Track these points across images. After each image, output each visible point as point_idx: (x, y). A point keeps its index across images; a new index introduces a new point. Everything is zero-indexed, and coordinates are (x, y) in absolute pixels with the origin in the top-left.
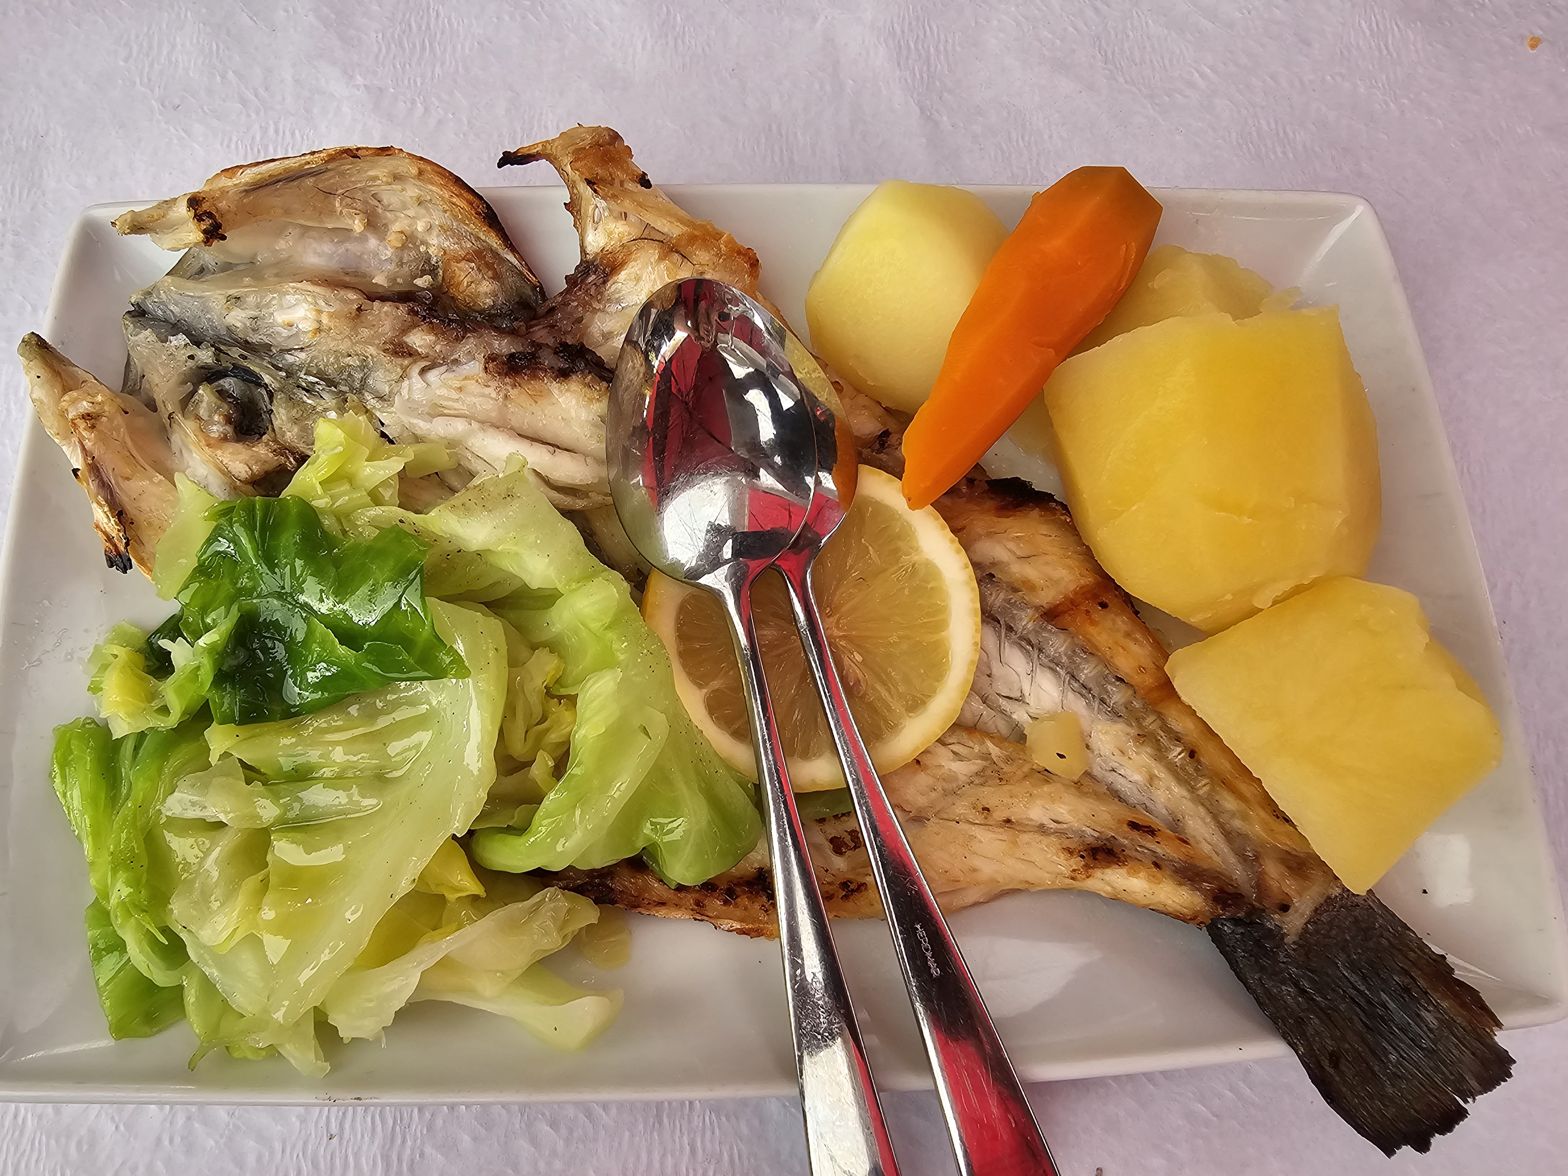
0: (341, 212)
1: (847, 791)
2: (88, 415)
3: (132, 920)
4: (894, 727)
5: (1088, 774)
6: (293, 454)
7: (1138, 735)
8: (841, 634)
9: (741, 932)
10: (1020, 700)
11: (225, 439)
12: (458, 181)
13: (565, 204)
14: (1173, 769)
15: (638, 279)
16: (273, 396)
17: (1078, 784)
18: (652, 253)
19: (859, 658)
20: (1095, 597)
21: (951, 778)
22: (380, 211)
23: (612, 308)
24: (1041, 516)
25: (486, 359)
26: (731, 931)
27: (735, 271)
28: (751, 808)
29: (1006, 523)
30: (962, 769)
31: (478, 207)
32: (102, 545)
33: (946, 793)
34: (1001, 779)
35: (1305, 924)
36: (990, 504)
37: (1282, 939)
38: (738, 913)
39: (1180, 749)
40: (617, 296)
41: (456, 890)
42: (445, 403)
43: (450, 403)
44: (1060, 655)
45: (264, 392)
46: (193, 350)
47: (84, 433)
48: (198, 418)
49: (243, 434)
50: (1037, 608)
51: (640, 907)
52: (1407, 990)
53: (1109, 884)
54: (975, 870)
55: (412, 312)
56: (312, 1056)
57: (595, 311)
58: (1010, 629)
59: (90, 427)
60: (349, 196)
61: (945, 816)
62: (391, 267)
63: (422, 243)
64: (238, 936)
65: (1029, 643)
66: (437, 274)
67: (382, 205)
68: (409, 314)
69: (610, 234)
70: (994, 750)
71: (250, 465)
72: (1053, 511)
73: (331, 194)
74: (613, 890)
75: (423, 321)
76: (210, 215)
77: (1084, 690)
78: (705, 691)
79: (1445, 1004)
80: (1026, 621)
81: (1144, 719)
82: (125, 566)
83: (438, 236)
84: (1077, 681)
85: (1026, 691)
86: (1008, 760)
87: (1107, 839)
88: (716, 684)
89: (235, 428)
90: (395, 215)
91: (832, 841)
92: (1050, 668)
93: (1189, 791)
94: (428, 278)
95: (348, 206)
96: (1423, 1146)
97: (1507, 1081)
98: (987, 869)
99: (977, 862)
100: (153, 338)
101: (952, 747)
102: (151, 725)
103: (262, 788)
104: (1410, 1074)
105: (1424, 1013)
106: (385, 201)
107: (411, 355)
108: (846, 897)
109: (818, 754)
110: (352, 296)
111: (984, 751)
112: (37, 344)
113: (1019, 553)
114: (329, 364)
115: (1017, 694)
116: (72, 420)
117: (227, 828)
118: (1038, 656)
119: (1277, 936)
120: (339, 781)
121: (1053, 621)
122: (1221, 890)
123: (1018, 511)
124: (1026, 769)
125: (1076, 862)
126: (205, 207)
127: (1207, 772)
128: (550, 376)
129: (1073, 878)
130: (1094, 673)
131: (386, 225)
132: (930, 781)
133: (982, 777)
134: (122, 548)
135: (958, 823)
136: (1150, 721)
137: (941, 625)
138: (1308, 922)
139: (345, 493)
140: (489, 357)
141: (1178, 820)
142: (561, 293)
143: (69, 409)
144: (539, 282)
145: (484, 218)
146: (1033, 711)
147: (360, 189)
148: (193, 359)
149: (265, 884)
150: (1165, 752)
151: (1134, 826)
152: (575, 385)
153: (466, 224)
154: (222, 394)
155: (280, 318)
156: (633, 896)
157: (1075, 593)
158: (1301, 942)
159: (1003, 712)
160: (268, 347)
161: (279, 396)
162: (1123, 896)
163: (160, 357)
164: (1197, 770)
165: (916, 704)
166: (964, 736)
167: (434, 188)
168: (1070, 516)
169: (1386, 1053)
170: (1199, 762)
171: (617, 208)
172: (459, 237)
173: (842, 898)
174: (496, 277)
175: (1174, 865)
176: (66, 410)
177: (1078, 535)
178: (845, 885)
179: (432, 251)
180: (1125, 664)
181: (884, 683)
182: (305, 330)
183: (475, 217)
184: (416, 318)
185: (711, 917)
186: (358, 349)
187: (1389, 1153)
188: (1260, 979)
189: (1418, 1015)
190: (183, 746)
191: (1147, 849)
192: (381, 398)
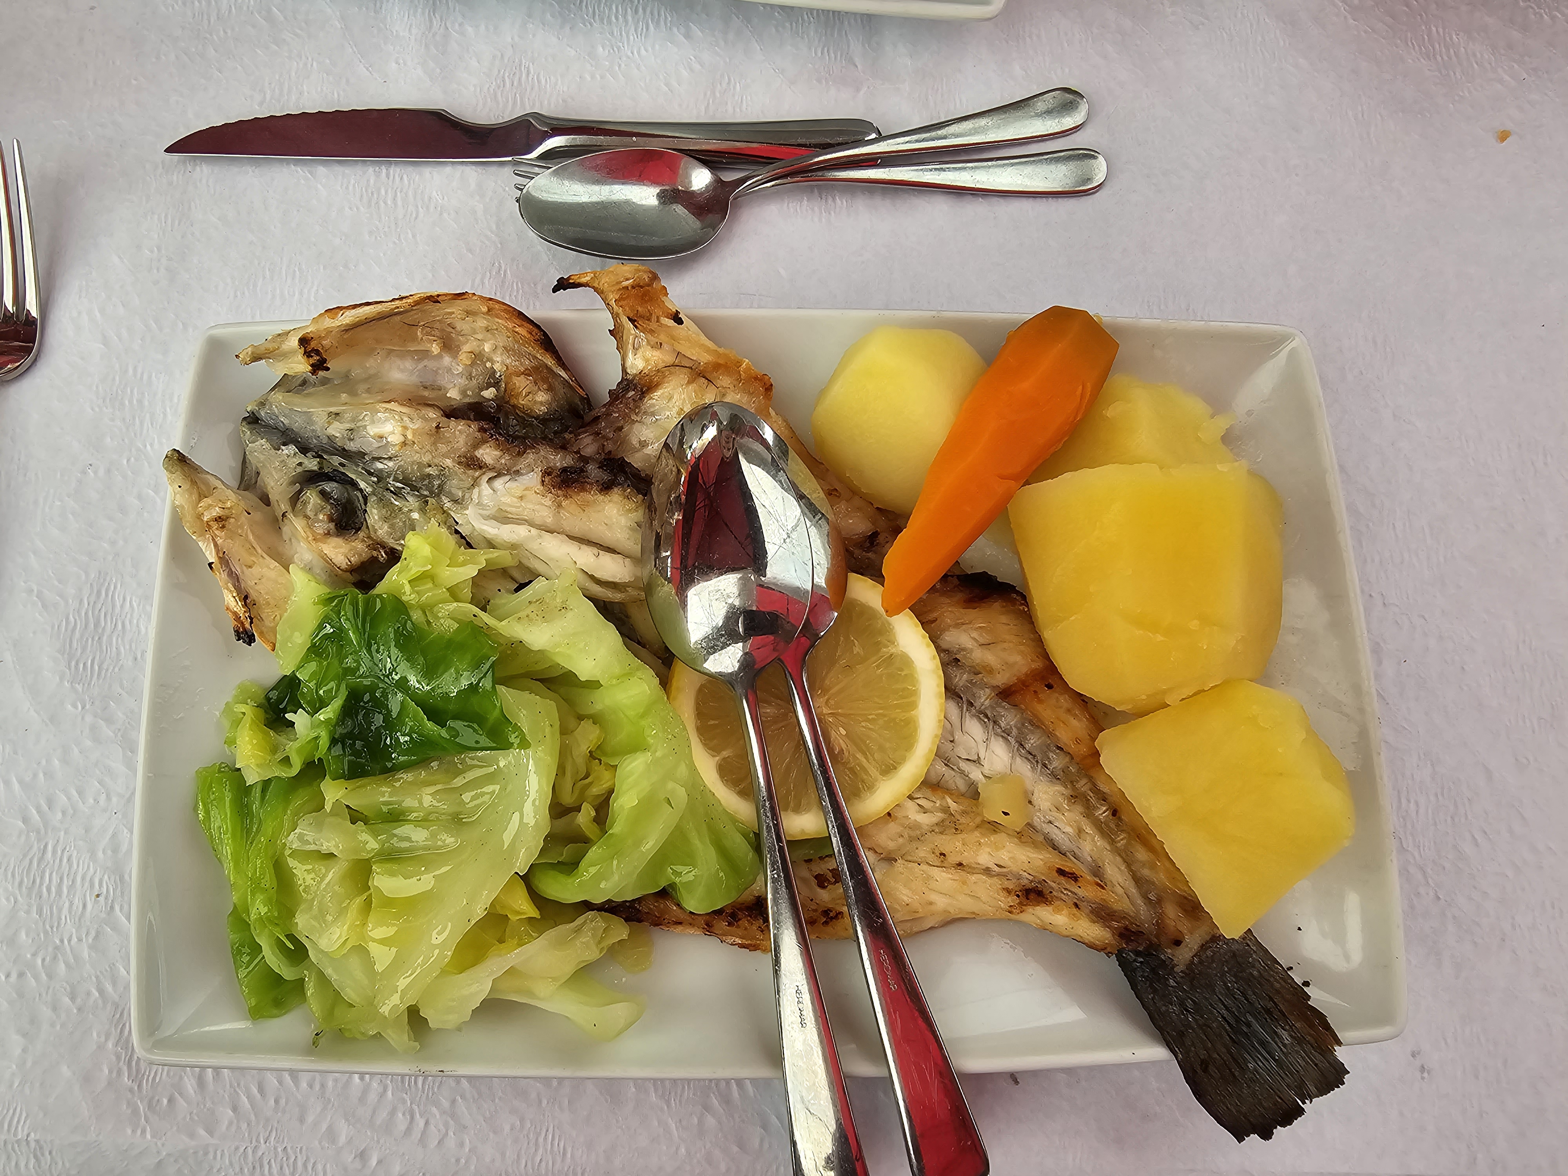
0: (422, 339)
1: (829, 839)
2: (220, 517)
3: (266, 930)
4: (871, 787)
5: (1030, 825)
6: (384, 547)
7: (1071, 796)
8: (830, 712)
9: (742, 946)
10: (977, 761)
11: (328, 534)
12: (520, 314)
13: (609, 330)
14: (1098, 825)
15: (670, 398)
16: (367, 499)
17: (1019, 835)
18: (682, 377)
19: (844, 732)
20: (1043, 678)
21: (916, 826)
22: (454, 336)
23: (649, 420)
24: (1003, 607)
25: (543, 473)
26: (734, 945)
27: (753, 393)
28: (751, 854)
29: (972, 614)
30: (925, 820)
31: (537, 334)
32: (232, 623)
33: (911, 839)
34: (956, 829)
35: (1192, 957)
36: (960, 596)
37: (1173, 968)
38: (740, 932)
39: (1104, 808)
40: (652, 410)
41: (518, 913)
42: (508, 509)
43: (514, 509)
44: (1011, 727)
45: (359, 495)
46: (301, 458)
47: (216, 532)
48: (307, 517)
49: (342, 529)
50: (994, 688)
51: (661, 925)
52: (1268, 1012)
53: (1039, 918)
54: (931, 903)
55: (482, 430)
56: (406, 1037)
57: (634, 422)
58: (971, 704)
59: (221, 528)
60: (429, 327)
61: (910, 858)
62: (462, 381)
63: (488, 360)
64: (349, 946)
65: (986, 716)
66: (500, 386)
67: (456, 331)
68: (479, 431)
69: (647, 361)
70: (953, 805)
71: (349, 557)
72: (1013, 602)
73: (414, 325)
74: (640, 911)
75: (490, 438)
76: (317, 352)
77: (1031, 756)
78: (718, 758)
79: (1298, 1025)
80: (984, 698)
81: (1077, 782)
82: (250, 639)
83: (502, 354)
84: (1024, 748)
85: (982, 756)
86: (964, 813)
87: (1039, 882)
88: (725, 754)
89: (336, 525)
90: (466, 339)
91: (816, 877)
92: (1002, 737)
93: (1109, 843)
94: (492, 390)
95: (428, 334)
96: (1266, 1135)
97: (1339, 1087)
98: (941, 902)
99: (933, 897)
100: (267, 446)
101: (918, 801)
102: (276, 775)
103: (364, 828)
104: (1264, 1080)
105: (1280, 1031)
106: (458, 327)
107: (481, 468)
108: (826, 923)
109: (808, 810)
110: (432, 414)
111: (944, 804)
112: (178, 459)
113: (982, 641)
114: (414, 472)
115: (975, 758)
116: (207, 522)
117: (336, 858)
118: (993, 727)
119: (1168, 966)
120: (424, 822)
121: (1006, 699)
122: (1126, 928)
123: (984, 603)
124: (978, 820)
125: (1013, 900)
126: (313, 344)
127: (1125, 828)
128: (596, 489)
129: (1010, 912)
130: (1040, 741)
131: (458, 347)
132: (899, 829)
133: (941, 827)
134: (247, 626)
135: (920, 865)
136: (1083, 785)
137: (913, 705)
138: (1194, 956)
139: (429, 590)
140: (545, 472)
141: (1100, 867)
142: (605, 405)
143: (205, 513)
144: (586, 394)
145: (541, 343)
146: (986, 772)
147: (438, 321)
148: (301, 466)
149: (368, 903)
150: (1093, 810)
151: (1061, 872)
152: (616, 495)
153: (526, 347)
154: (324, 494)
155: (373, 430)
156: (656, 917)
157: (1026, 675)
158: (1187, 971)
159: (962, 772)
160: (362, 454)
161: (373, 499)
162: (1050, 927)
163: (274, 463)
164: (1117, 826)
165: (889, 769)
166: (928, 793)
167: (500, 321)
168: (1028, 607)
169: (1246, 1061)
170: (1120, 819)
171: (653, 340)
172: (519, 355)
173: (823, 923)
174: (551, 389)
175: (1090, 906)
176: (202, 514)
177: (1033, 623)
178: (826, 912)
179: (497, 367)
180: (1064, 735)
181: (864, 754)
182: (393, 443)
183: (533, 342)
184: (484, 435)
185: (717, 934)
186: (436, 461)
187: (1240, 1139)
188: (1153, 999)
189: (1276, 1033)
190: (300, 790)
191: (1070, 891)
192: (455, 501)
